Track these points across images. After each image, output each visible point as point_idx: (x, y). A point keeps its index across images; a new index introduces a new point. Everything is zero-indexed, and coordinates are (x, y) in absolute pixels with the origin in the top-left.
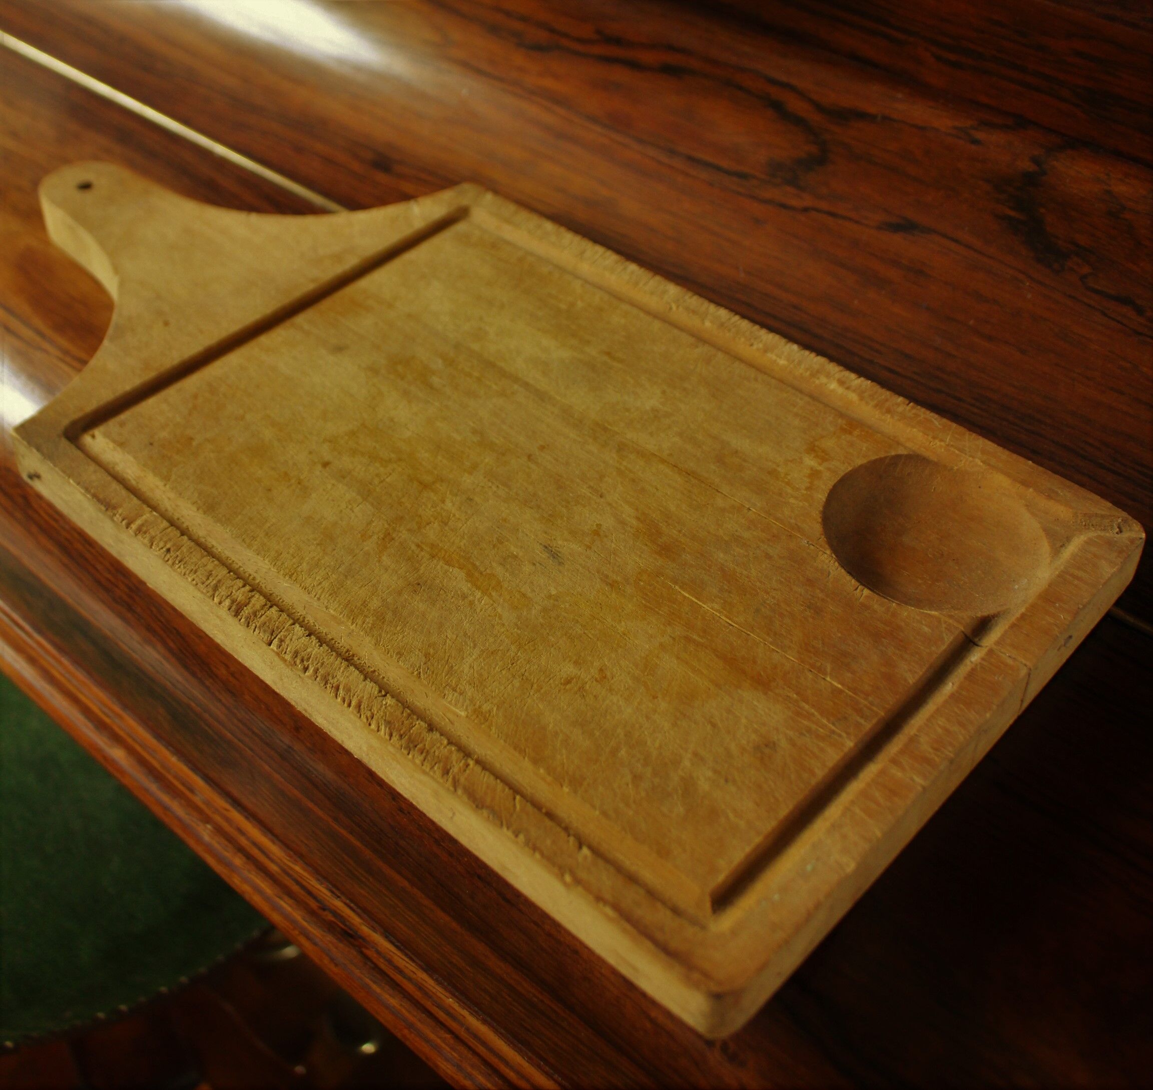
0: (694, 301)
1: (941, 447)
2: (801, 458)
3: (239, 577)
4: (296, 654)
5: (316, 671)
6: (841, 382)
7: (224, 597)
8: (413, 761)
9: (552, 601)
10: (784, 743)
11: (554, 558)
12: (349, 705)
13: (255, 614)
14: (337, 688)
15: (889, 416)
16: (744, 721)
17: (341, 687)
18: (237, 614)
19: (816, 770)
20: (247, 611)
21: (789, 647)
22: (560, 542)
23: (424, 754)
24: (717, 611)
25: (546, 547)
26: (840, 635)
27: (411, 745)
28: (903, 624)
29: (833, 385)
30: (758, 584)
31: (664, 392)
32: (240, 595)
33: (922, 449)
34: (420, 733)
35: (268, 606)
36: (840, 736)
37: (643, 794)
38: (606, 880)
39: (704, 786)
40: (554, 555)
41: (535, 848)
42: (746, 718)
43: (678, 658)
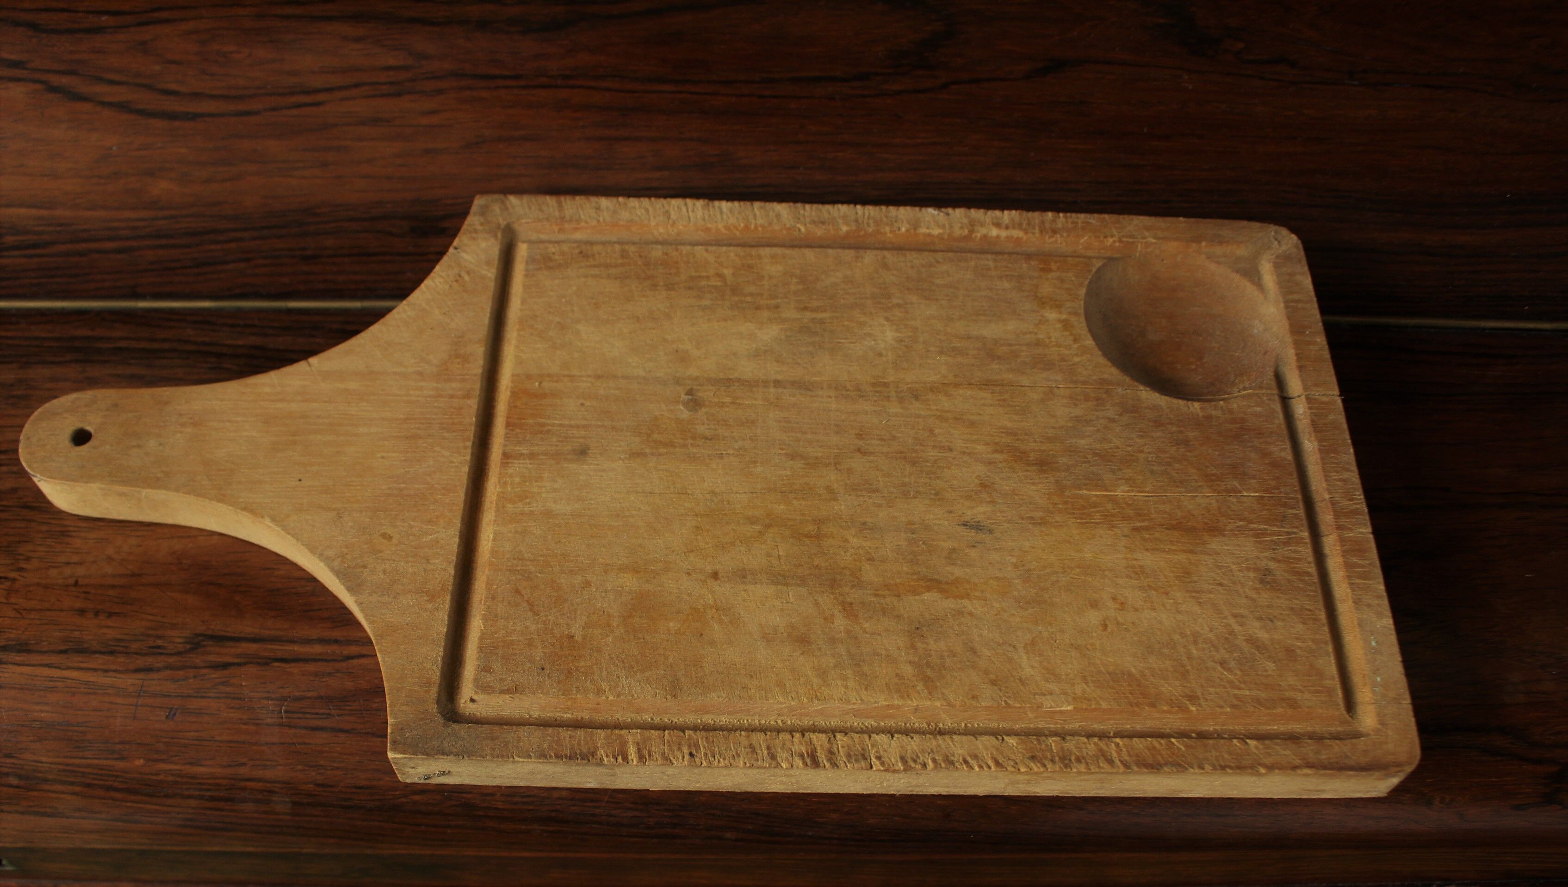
0: (809, 211)
1: (1114, 241)
2: (1042, 316)
3: (779, 731)
4: (903, 759)
5: (934, 761)
6: (998, 225)
7: (790, 759)
8: (1079, 773)
9: (1021, 568)
10: (1272, 565)
11: (981, 530)
12: (989, 767)
13: (831, 752)
14: (966, 762)
15: (1058, 236)
16: (1234, 567)
17: (968, 759)
18: (816, 764)
19: (1309, 570)
20: (822, 756)
21: (1200, 486)
22: (969, 513)
23: (1083, 761)
24: (1128, 492)
25: (964, 525)
26: (1217, 453)
27: (1066, 762)
28: (1241, 415)
29: (994, 232)
30: (1129, 449)
31: (887, 319)
32: (798, 744)
33: (1102, 251)
34: (1062, 748)
35: (832, 738)
36: (1295, 533)
37: (1239, 672)
38: (1285, 753)
39: (1263, 635)
40: (978, 527)
41: (1223, 768)
42: (1234, 564)
43: (1147, 550)
